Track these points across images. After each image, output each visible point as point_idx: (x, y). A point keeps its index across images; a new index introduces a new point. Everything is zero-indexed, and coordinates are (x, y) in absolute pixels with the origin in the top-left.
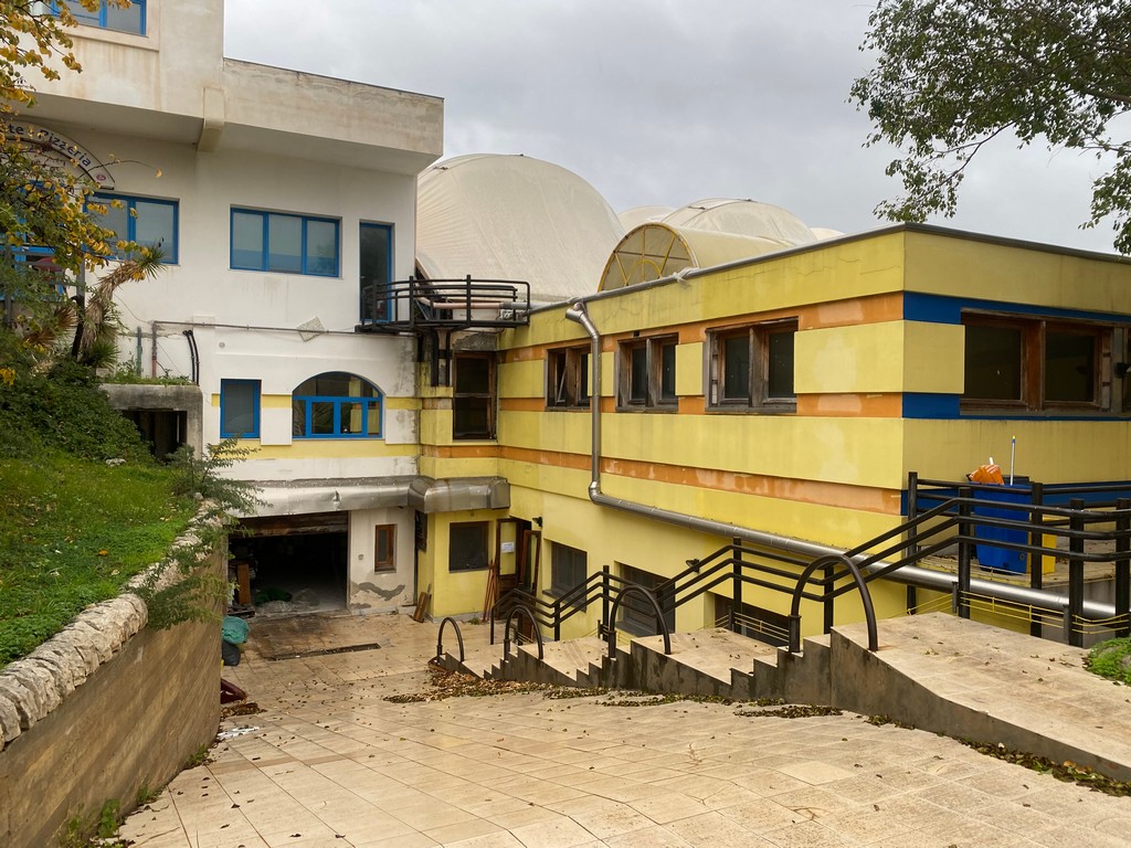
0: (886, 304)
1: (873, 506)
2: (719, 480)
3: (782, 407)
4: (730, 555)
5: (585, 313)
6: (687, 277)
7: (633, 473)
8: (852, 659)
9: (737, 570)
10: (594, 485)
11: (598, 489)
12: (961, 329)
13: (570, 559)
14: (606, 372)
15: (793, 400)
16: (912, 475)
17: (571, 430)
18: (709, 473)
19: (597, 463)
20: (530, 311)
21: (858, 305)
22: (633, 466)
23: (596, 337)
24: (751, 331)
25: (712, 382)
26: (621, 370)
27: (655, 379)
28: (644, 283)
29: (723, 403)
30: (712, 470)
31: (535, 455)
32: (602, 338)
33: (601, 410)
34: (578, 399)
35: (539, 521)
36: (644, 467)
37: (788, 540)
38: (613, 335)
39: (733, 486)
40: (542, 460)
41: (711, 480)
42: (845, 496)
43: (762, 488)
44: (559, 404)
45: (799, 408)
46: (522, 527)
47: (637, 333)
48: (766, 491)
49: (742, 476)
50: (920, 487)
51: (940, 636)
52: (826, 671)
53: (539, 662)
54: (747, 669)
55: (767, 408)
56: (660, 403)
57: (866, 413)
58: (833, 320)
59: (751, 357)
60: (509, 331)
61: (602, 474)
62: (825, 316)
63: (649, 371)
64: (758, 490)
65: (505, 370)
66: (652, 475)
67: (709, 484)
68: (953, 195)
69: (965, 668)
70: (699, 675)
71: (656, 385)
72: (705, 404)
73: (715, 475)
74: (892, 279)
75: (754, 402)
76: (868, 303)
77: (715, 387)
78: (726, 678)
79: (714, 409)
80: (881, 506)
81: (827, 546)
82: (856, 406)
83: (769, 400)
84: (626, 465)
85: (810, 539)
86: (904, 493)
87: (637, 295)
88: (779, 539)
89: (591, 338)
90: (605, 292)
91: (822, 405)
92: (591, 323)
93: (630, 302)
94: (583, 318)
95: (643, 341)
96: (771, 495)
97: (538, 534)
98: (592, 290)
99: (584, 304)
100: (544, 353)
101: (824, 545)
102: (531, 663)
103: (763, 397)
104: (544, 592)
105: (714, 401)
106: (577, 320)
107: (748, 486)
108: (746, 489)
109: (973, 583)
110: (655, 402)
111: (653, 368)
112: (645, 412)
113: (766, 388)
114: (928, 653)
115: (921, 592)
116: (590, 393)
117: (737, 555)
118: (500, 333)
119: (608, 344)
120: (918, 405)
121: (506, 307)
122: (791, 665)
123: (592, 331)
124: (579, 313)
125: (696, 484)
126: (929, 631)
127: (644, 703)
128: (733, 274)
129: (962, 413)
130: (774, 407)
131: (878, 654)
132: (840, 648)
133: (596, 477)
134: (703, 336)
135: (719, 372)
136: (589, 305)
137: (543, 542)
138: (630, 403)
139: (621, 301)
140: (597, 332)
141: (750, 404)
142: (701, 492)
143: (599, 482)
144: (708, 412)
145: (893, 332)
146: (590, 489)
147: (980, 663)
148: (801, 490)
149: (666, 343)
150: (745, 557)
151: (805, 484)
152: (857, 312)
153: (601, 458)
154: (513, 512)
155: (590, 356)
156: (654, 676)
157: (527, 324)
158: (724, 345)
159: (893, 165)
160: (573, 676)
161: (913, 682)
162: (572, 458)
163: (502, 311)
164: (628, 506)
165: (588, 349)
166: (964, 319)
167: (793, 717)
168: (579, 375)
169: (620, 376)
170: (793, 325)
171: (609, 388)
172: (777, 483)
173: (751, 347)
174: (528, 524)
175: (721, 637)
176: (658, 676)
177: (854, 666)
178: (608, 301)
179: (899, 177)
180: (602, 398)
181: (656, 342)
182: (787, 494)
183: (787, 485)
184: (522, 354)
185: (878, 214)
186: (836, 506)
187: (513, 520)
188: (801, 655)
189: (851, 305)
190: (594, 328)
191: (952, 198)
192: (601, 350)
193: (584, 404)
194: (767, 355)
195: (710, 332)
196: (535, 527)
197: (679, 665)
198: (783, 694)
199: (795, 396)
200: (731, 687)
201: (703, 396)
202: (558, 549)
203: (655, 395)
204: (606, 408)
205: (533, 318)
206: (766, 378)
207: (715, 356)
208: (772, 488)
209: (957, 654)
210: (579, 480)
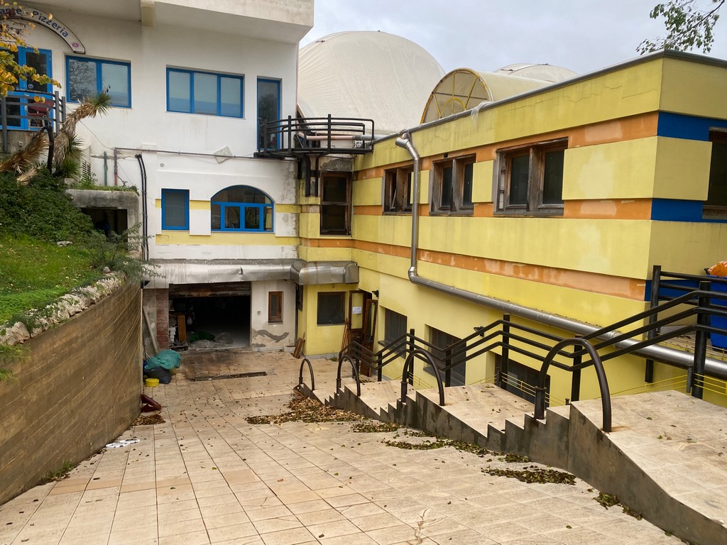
0: (642, 122)
1: (621, 292)
2: (501, 268)
3: (552, 211)
4: (500, 327)
5: (410, 141)
6: (483, 110)
7: (440, 261)
8: (587, 435)
9: (506, 340)
10: (412, 269)
11: (415, 272)
12: (708, 146)
13: (396, 321)
14: (424, 186)
15: (561, 206)
16: (657, 268)
17: (397, 229)
18: (494, 262)
19: (415, 253)
20: (374, 142)
21: (618, 126)
22: (440, 255)
23: (416, 159)
24: (531, 150)
25: (500, 192)
26: (434, 184)
27: (459, 190)
28: (452, 115)
29: (508, 209)
30: (496, 260)
31: (375, 246)
32: (421, 160)
33: (419, 214)
34: (405, 206)
35: (377, 293)
36: (448, 257)
37: (551, 316)
38: (429, 157)
39: (511, 273)
40: (380, 250)
41: (495, 267)
42: (598, 284)
43: (533, 275)
44: (392, 210)
45: (566, 212)
46: (367, 296)
47: (446, 155)
48: (536, 277)
49: (519, 265)
50: (663, 278)
51: (674, 417)
52: (565, 439)
53: (357, 398)
54: (500, 426)
55: (542, 211)
56: (461, 209)
57: (620, 216)
58: (597, 139)
59: (530, 171)
60: (360, 157)
61: (419, 262)
62: (590, 135)
63: (454, 184)
64: (530, 277)
65: (357, 185)
66: (453, 263)
67: (493, 271)
68: (709, 33)
69: (698, 459)
70: (463, 425)
71: (459, 195)
72: (493, 209)
73: (498, 263)
74: (650, 102)
75: (531, 207)
76: (627, 123)
77: (502, 196)
78: (484, 432)
79: (500, 213)
80: (628, 293)
81: (582, 323)
82: (612, 209)
83: (543, 205)
84: (435, 255)
85: (568, 317)
86: (648, 283)
87: (447, 125)
88: (544, 315)
89: (413, 160)
90: (424, 124)
91: (585, 209)
92: (414, 149)
93: (442, 131)
94: (409, 145)
95: (450, 161)
96: (540, 281)
97: (376, 302)
98: (417, 123)
99: (409, 134)
100: (382, 173)
101: (579, 322)
102: (352, 398)
103: (539, 204)
104: (379, 343)
105: (501, 206)
106: (403, 146)
107: (523, 273)
108: (521, 275)
109: (708, 362)
110: (457, 208)
111: (457, 182)
112: (450, 216)
113: (541, 196)
114: (661, 437)
115: (658, 366)
116: (411, 202)
117: (506, 328)
118: (354, 158)
119: (426, 164)
120: (664, 209)
121: (358, 138)
122: (535, 429)
123: (414, 154)
124: (405, 141)
125: (483, 270)
126: (664, 411)
127: (416, 447)
128: (518, 104)
129: (704, 217)
130: (546, 211)
131: (611, 436)
132: (577, 422)
133: (414, 264)
134: (494, 155)
135: (505, 184)
136: (413, 135)
137: (379, 308)
138: (440, 209)
139: (436, 131)
140: (418, 155)
141: (528, 209)
142: (487, 276)
143: (416, 267)
144: (495, 215)
145: (647, 146)
146: (409, 272)
147: (712, 453)
148: (564, 278)
149: (467, 161)
150: (512, 331)
151: (567, 272)
152: (617, 130)
153: (417, 249)
154: (361, 286)
155: (412, 173)
156: (432, 421)
157: (371, 151)
158: (511, 161)
159: (656, 9)
160: (378, 412)
161: (643, 473)
162: (399, 249)
163: (356, 142)
164: (435, 285)
165: (411, 168)
166: (712, 137)
167: (529, 482)
168: (406, 189)
169: (434, 189)
170: (564, 144)
171: (425, 198)
172: (546, 271)
173: (531, 163)
174: (370, 295)
175: (489, 392)
176: (434, 422)
177: (588, 442)
178: (426, 131)
179: (662, 19)
180: (420, 205)
181: (460, 161)
182: (553, 280)
183: (553, 273)
184: (368, 174)
185: (641, 51)
186: (591, 291)
187: (361, 291)
188: (544, 422)
189: (612, 125)
190: (416, 152)
191: (708, 37)
192: (420, 169)
193: (408, 210)
194: (543, 170)
195: (500, 152)
196: (374, 297)
197: (449, 416)
198: (528, 452)
199: (563, 202)
200: (487, 440)
201: (492, 203)
202: (390, 314)
203: (458, 202)
204: (423, 213)
205: (376, 146)
206: (542, 188)
207: (503, 172)
208: (541, 275)
209: (689, 440)
210: (401, 265)
